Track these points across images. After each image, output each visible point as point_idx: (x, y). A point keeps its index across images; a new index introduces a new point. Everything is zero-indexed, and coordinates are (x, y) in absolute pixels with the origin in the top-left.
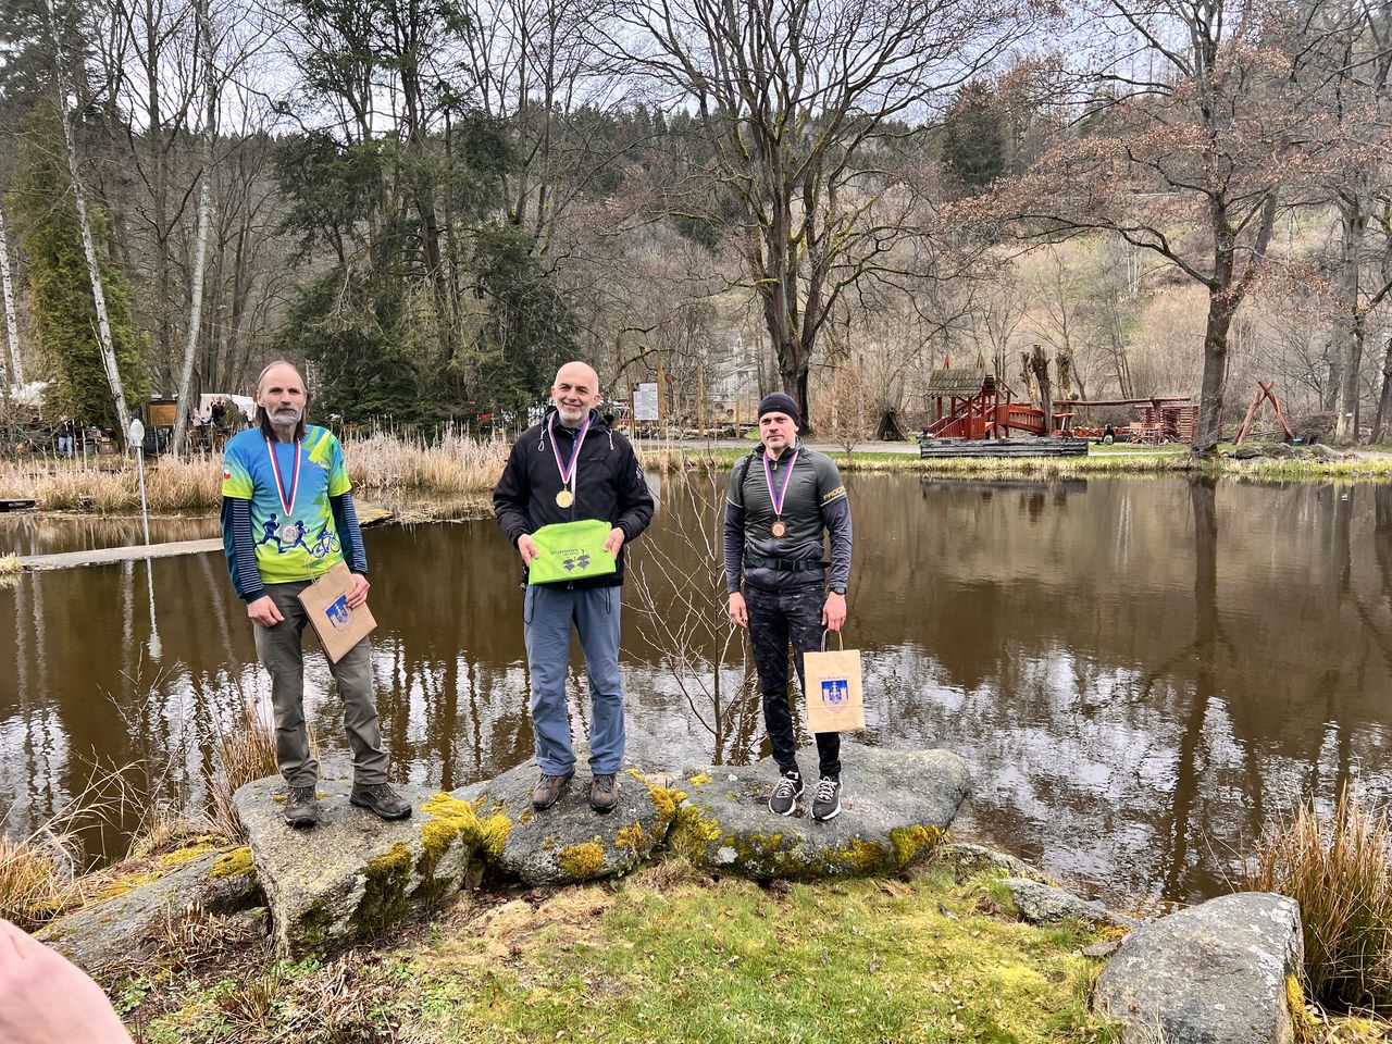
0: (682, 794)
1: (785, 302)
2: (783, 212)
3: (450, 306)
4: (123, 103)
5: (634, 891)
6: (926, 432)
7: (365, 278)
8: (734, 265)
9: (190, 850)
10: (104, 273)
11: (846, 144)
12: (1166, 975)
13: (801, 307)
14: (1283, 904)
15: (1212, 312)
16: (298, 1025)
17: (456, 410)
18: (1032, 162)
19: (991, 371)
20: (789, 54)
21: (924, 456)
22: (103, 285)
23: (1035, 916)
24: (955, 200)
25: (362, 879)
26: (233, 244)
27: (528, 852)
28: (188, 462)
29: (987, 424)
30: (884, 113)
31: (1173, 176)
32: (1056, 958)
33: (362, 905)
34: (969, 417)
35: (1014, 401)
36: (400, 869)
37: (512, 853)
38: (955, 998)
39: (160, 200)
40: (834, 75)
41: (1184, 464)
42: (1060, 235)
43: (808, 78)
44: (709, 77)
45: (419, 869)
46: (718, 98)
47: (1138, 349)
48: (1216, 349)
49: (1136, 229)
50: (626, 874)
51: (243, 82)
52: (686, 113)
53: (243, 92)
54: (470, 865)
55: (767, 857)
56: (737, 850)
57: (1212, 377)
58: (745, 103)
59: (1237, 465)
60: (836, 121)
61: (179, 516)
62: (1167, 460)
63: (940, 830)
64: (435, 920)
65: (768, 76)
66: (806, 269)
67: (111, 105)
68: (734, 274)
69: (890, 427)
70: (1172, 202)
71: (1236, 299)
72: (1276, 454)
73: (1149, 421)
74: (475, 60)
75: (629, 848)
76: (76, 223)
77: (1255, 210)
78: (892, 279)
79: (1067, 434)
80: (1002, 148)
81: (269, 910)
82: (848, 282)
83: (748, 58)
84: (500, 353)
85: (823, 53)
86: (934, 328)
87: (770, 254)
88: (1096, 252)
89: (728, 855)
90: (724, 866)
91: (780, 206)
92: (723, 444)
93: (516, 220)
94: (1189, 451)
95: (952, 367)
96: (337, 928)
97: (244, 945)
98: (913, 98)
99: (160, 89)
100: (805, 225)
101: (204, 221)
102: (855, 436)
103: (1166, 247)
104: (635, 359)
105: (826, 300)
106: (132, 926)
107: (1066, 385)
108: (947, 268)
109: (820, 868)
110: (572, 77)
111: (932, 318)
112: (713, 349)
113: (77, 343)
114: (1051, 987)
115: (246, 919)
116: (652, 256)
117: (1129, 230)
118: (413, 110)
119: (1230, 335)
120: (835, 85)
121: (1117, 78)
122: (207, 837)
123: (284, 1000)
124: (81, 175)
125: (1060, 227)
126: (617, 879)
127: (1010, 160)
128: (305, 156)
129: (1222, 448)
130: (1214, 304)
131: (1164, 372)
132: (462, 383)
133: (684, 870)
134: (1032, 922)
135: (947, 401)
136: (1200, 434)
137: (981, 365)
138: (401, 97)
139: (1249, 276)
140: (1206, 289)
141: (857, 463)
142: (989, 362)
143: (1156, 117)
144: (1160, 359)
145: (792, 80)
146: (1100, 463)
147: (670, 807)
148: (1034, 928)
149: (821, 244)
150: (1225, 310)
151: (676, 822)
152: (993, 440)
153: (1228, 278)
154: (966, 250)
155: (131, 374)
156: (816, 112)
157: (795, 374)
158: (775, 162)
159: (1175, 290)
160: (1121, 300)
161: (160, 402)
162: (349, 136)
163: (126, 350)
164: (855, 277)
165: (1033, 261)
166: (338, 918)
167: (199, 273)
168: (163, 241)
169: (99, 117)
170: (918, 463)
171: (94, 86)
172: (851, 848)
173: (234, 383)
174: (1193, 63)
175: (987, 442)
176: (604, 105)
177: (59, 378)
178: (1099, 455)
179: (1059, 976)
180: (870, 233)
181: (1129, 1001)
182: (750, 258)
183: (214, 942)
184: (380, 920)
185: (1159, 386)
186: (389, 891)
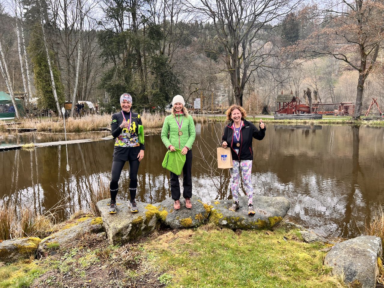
0: (212, 207)
1: (237, 75)
2: (236, 50)
3: (144, 77)
4: (58, 22)
5: (200, 231)
6: (276, 112)
7: (122, 70)
8: (222, 66)
9: (84, 218)
10: (53, 68)
11: (255, 31)
12: (344, 256)
13: (241, 77)
14: (377, 239)
15: (359, 78)
16: (117, 260)
17: (146, 106)
18: (307, 36)
19: (294, 95)
20: (239, 6)
21: (275, 119)
22: (53, 72)
23: (308, 241)
24: (285, 46)
25: (131, 225)
26: (86, 60)
27: (172, 220)
28: (75, 119)
29: (293, 110)
30: (265, 22)
31: (349, 39)
32: (314, 252)
33: (131, 232)
34: (288, 108)
35: (301, 103)
36: (140, 223)
37: (168, 220)
38: (286, 260)
39: (68, 49)
40: (251, 11)
41: (350, 121)
42: (315, 56)
43: (244, 13)
44: (217, 13)
45: (145, 223)
46: (219, 18)
47: (337, 89)
48: (361, 89)
49: (338, 55)
50: (198, 227)
51: (89, 16)
52: (209, 23)
53: (89, 19)
54: (157, 223)
55: (235, 223)
56: (227, 221)
57: (359, 97)
58: (226, 20)
59: (366, 122)
60: (251, 25)
61: (74, 133)
62: (345, 120)
63: (282, 218)
64: (148, 236)
65: (233, 12)
66: (242, 66)
67: (54, 23)
68: (222, 68)
69: (265, 111)
70: (348, 47)
71: (367, 74)
72: (377, 119)
73: (340, 109)
74: (151, 9)
75: (199, 220)
76: (46, 55)
77: (373, 49)
78: (267, 69)
79: (316, 113)
80: (299, 31)
81: (106, 233)
82: (254, 70)
83: (227, 7)
84: (158, 90)
85: (248, 5)
86: (279, 83)
87: (233, 62)
88: (325, 61)
89: (225, 222)
90: (224, 225)
91: (235, 49)
92: (218, 115)
93: (162, 53)
94: (352, 118)
95: (283, 94)
96: (124, 237)
97: (100, 241)
98: (274, 18)
99: (67, 18)
100: (242, 54)
101: (79, 54)
102: (256, 113)
103: (346, 59)
104: (194, 92)
105: (248, 75)
106: (72, 235)
107: (316, 99)
108: (283, 66)
109: (249, 227)
110: (178, 13)
111: (278, 80)
112: (216, 89)
113: (46, 87)
114: (312, 259)
115: (100, 235)
116: (199, 63)
117: (336, 55)
118: (135, 23)
119: (365, 85)
120: (252, 14)
121: (333, 11)
122: (88, 215)
123: (112, 254)
124: (47, 42)
125: (315, 54)
126: (195, 228)
127: (301, 35)
128: (106, 37)
129: (361, 117)
130: (360, 76)
131: (345, 96)
132: (147, 98)
133: (213, 226)
134: (307, 242)
135: (282, 103)
136: (355, 113)
137: (292, 93)
138: (131, 19)
139: (371, 68)
140: (358, 72)
141: (256, 121)
142: (294, 92)
143: (344, 22)
144: (344, 92)
145: (239, 13)
146: (326, 121)
147: (209, 210)
148: (307, 244)
149: (247, 59)
150: (363, 78)
151: (210, 214)
152: (295, 115)
153: (365, 68)
154: (288, 61)
155: (60, 95)
156: (246, 22)
157: (239, 96)
158: (235, 36)
159: (348, 72)
160: (333, 75)
161: (67, 103)
162: (117, 30)
163: (59, 89)
164: (256, 69)
165: (307, 64)
166: (125, 235)
167: (78, 68)
168: (68, 60)
169: (51, 26)
170: (273, 121)
171: (50, 18)
172: (258, 222)
173: (87, 98)
174: (355, 6)
175: (293, 115)
176: (186, 21)
177: (42, 97)
178: (326, 119)
179: (315, 256)
180: (261, 56)
181: (334, 262)
182: (227, 64)
183: (93, 240)
184: (135, 236)
185: (343, 99)
186: (137, 228)
